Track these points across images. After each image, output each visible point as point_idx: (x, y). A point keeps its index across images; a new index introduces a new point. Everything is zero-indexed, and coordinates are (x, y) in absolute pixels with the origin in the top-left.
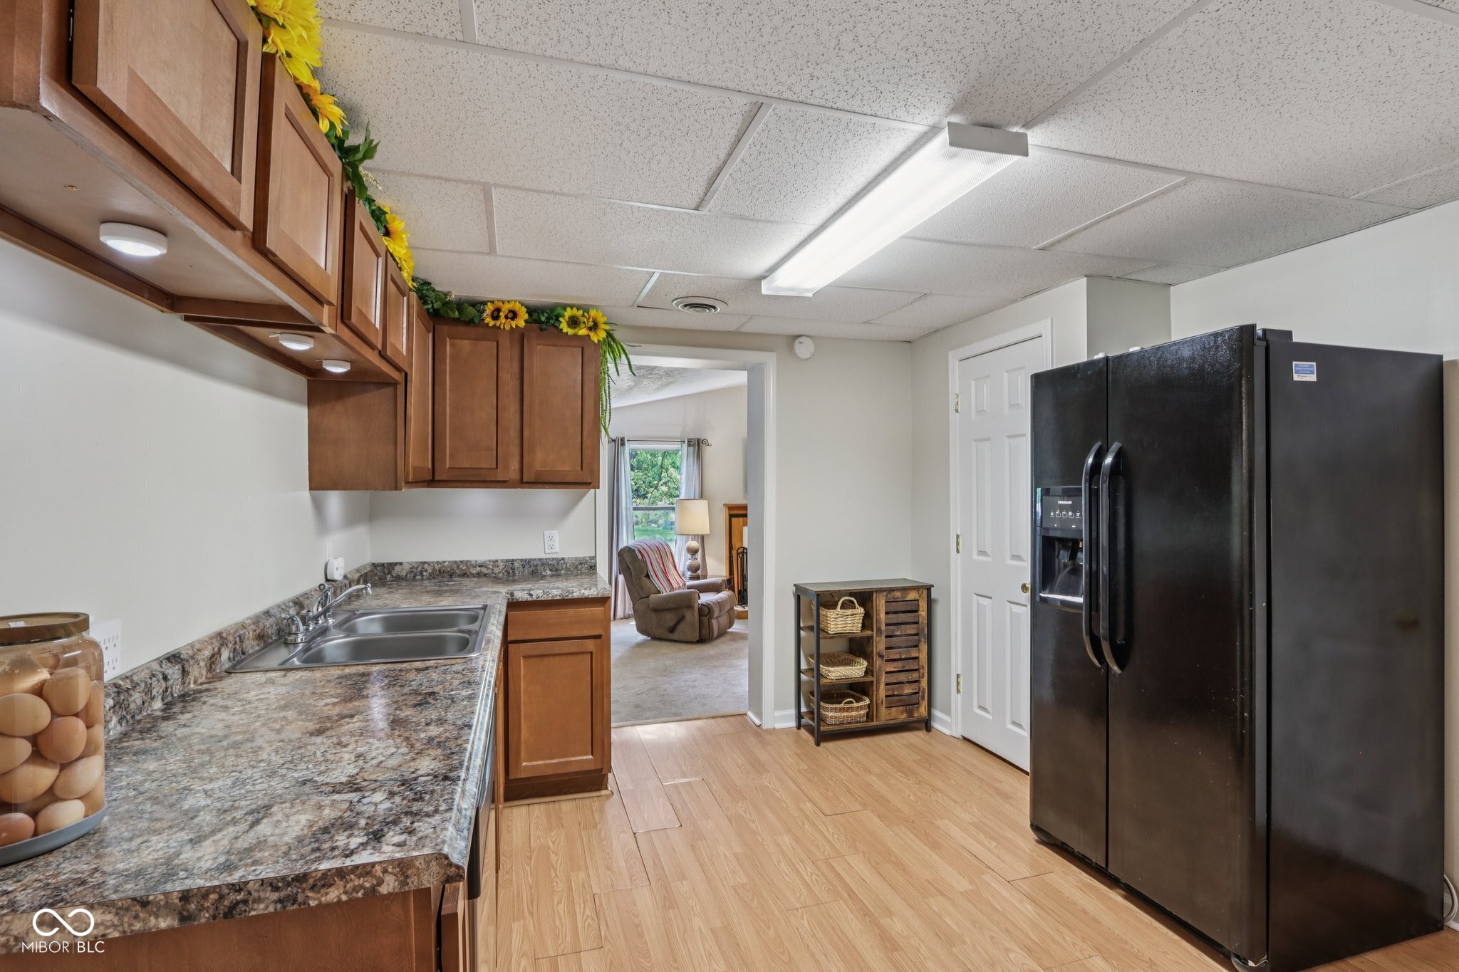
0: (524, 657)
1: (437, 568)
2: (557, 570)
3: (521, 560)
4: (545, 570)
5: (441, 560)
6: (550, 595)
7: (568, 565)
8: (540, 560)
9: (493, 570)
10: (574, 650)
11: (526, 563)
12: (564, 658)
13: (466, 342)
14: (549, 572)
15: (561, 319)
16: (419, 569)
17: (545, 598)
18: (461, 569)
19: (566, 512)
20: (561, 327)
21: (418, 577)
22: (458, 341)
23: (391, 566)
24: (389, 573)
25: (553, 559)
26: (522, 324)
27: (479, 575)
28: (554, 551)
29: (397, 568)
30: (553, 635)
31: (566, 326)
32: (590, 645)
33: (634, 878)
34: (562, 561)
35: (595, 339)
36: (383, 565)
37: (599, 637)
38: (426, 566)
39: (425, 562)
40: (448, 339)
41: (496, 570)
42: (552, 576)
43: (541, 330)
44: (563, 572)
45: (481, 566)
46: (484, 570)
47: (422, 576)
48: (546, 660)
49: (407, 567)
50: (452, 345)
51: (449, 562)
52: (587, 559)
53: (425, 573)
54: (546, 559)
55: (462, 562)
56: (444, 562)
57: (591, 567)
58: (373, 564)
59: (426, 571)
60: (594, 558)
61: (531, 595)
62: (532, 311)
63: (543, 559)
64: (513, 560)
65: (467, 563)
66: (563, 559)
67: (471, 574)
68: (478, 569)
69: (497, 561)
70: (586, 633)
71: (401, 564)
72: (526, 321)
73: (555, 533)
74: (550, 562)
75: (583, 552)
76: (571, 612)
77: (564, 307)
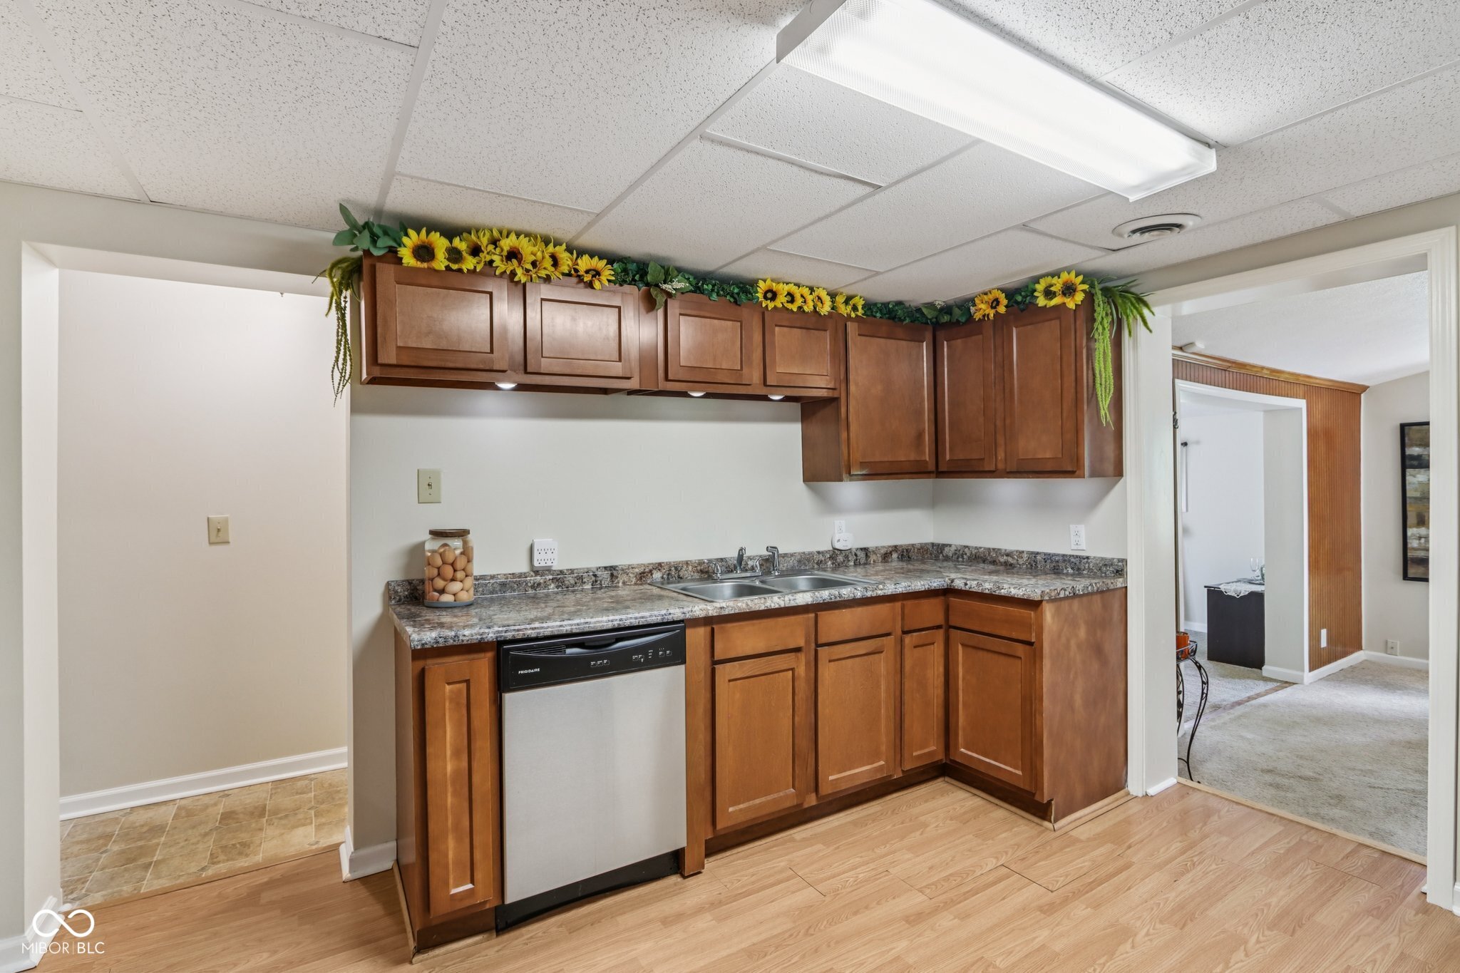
0: (962, 645)
1: (973, 552)
2: (1079, 569)
3: (1045, 554)
4: (1066, 568)
5: (978, 545)
6: (981, 588)
7: (1091, 565)
8: (1063, 555)
9: (1017, 560)
10: (1003, 650)
11: (1048, 557)
12: (996, 656)
13: (959, 341)
14: (1070, 571)
15: (1036, 294)
16: (961, 552)
17: (976, 589)
18: (992, 557)
19: (1094, 503)
20: (1037, 302)
21: (960, 559)
22: (953, 342)
23: (945, 545)
24: (941, 553)
25: (1077, 557)
26: (1002, 309)
27: (1006, 563)
28: (1080, 548)
29: (947, 549)
30: (986, 630)
31: (1044, 299)
32: (1020, 649)
33: (933, 886)
34: (1086, 560)
35: (1071, 305)
36: (939, 545)
37: (1031, 644)
38: (966, 550)
39: (967, 547)
40: (945, 343)
41: (1021, 562)
42: (1072, 575)
43: (1022, 310)
44: (1085, 572)
45: (1008, 555)
46: (1010, 559)
47: (963, 559)
48: (981, 653)
49: (953, 548)
50: (949, 347)
51: (985, 548)
52: (1115, 560)
53: (965, 557)
54: (1070, 556)
55: (994, 549)
56: (981, 548)
57: (1117, 571)
58: (933, 544)
59: (966, 554)
60: (1124, 561)
61: (966, 584)
62: (1010, 293)
63: (1066, 556)
64: (1038, 553)
65: (997, 551)
66: (1088, 558)
67: (1000, 562)
68: (1005, 557)
69: (1023, 552)
70: (1014, 635)
71: (950, 545)
72: (1006, 307)
73: (1082, 528)
74: (1073, 560)
75: (1110, 553)
76: (1000, 608)
77: (1036, 280)
